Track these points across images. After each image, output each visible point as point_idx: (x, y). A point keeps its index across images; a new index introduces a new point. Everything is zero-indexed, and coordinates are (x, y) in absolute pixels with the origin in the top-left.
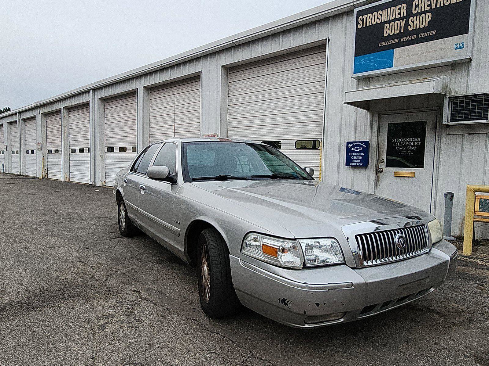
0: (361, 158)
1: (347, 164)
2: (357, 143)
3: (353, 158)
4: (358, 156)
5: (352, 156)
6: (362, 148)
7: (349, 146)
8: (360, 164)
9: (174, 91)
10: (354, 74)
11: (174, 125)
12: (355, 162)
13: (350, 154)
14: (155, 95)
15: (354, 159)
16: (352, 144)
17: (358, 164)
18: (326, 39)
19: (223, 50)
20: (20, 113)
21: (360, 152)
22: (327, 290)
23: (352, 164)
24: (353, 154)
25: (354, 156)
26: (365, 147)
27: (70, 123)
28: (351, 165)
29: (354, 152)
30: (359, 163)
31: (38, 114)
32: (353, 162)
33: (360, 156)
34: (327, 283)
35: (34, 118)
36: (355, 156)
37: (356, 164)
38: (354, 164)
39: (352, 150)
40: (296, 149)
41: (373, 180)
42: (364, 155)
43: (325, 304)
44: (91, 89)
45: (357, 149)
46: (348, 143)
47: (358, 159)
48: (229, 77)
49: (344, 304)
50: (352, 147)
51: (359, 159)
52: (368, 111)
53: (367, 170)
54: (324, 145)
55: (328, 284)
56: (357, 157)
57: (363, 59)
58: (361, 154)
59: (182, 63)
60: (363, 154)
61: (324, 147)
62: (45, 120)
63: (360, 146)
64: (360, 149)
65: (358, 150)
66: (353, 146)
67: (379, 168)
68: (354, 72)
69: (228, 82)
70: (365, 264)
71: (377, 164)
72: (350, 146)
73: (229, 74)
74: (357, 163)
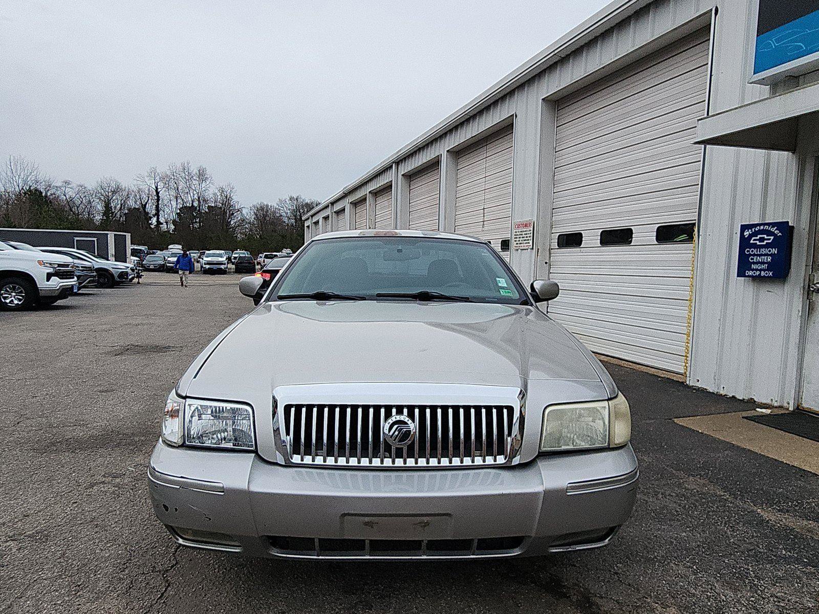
0: (769, 260)
1: (741, 274)
2: (762, 227)
3: (752, 259)
4: (765, 255)
5: (750, 255)
6: (772, 238)
7: (745, 234)
8: (766, 274)
9: (485, 152)
10: (754, 74)
11: (484, 209)
12: (757, 270)
13: (748, 251)
14: (464, 162)
15: (754, 263)
16: (751, 229)
17: (762, 272)
18: (711, 10)
19: (544, 72)
20: (333, 204)
21: (767, 246)
22: (178, 487)
23: (751, 273)
24: (752, 251)
25: (754, 255)
26: (780, 234)
27: (377, 214)
28: (749, 276)
29: (755, 246)
30: (764, 270)
31: (346, 203)
32: (753, 270)
33: (767, 255)
34: (180, 476)
35: (343, 210)
36: (757, 255)
37: (758, 273)
38: (754, 273)
39: (752, 242)
40: (657, 243)
41: (799, 311)
42: (776, 252)
43: (176, 510)
44: (393, 163)
45: (762, 240)
46: (744, 228)
47: (763, 263)
48: (557, 117)
49: (210, 519)
50: (750, 236)
51: (765, 263)
52: (793, 153)
53: (787, 287)
54: (700, 234)
55: (182, 477)
56: (762, 258)
57: (773, 40)
58: (770, 251)
59: (491, 104)
60: (774, 251)
61: (700, 237)
62: (354, 211)
63: (769, 233)
64: (769, 239)
65: (764, 243)
66: (755, 234)
67: (815, 282)
68: (754, 71)
69: (556, 127)
70: (296, 459)
71: (810, 273)
72: (748, 233)
73: (558, 111)
74: (760, 270)
